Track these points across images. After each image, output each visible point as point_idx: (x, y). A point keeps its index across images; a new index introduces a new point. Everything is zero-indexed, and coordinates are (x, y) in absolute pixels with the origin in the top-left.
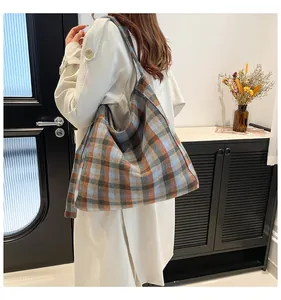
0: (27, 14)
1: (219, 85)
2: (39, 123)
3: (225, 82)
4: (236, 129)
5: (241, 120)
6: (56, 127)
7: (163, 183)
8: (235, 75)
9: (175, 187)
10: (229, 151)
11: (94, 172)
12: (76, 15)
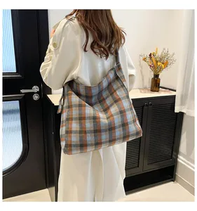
0: (12, 10)
1: (140, 62)
2: (22, 91)
3: (145, 59)
4: (152, 90)
5: (156, 84)
6: (34, 93)
7: (121, 128)
8: (150, 55)
9: (129, 132)
10: (151, 104)
11: (75, 126)
12: (47, 10)
